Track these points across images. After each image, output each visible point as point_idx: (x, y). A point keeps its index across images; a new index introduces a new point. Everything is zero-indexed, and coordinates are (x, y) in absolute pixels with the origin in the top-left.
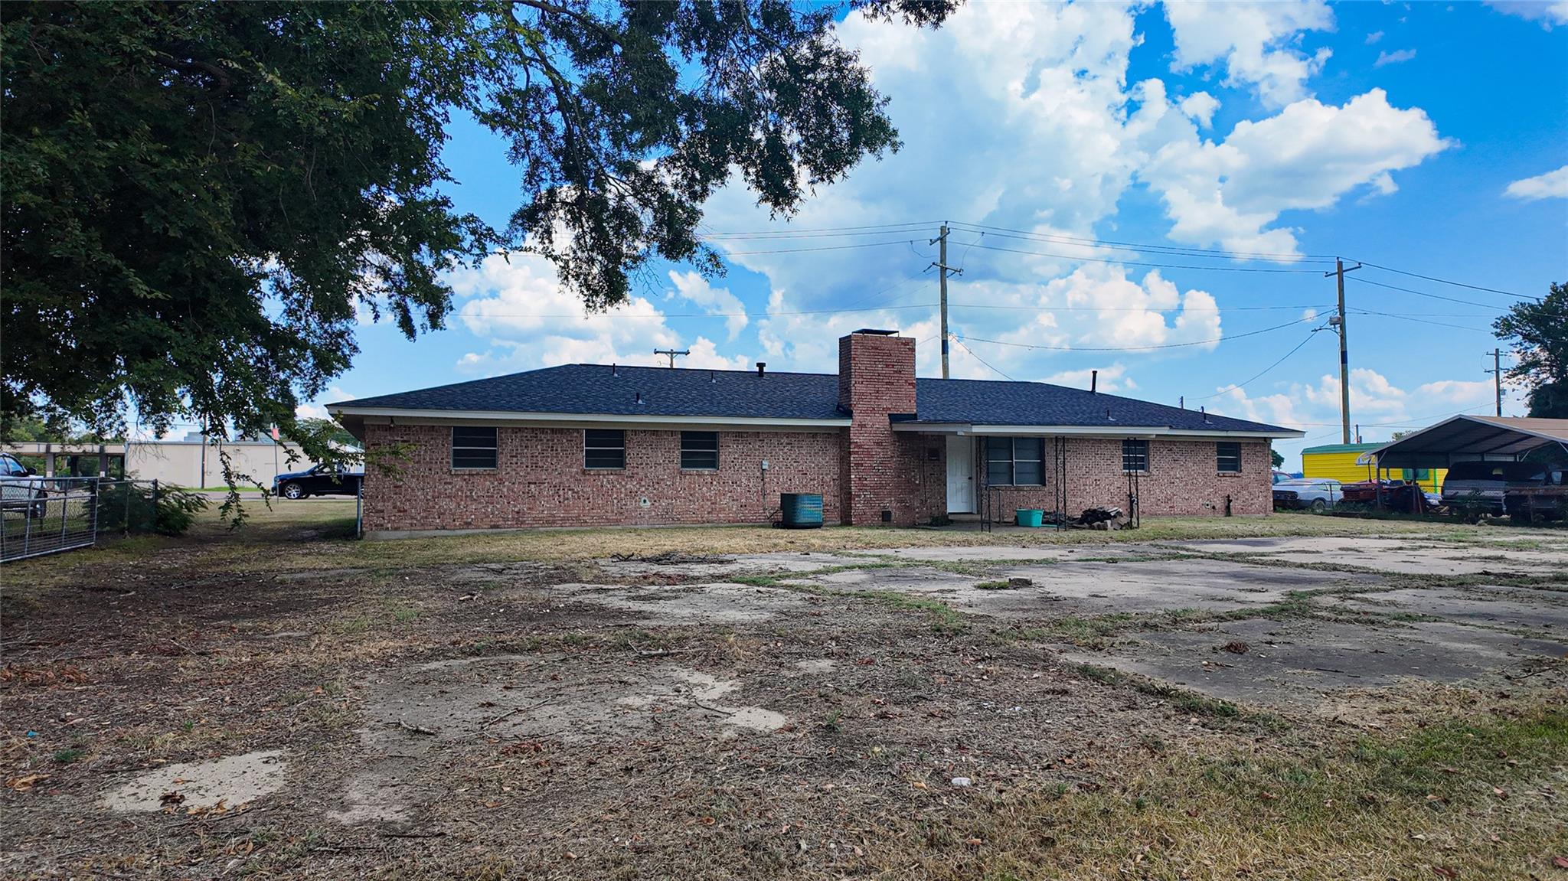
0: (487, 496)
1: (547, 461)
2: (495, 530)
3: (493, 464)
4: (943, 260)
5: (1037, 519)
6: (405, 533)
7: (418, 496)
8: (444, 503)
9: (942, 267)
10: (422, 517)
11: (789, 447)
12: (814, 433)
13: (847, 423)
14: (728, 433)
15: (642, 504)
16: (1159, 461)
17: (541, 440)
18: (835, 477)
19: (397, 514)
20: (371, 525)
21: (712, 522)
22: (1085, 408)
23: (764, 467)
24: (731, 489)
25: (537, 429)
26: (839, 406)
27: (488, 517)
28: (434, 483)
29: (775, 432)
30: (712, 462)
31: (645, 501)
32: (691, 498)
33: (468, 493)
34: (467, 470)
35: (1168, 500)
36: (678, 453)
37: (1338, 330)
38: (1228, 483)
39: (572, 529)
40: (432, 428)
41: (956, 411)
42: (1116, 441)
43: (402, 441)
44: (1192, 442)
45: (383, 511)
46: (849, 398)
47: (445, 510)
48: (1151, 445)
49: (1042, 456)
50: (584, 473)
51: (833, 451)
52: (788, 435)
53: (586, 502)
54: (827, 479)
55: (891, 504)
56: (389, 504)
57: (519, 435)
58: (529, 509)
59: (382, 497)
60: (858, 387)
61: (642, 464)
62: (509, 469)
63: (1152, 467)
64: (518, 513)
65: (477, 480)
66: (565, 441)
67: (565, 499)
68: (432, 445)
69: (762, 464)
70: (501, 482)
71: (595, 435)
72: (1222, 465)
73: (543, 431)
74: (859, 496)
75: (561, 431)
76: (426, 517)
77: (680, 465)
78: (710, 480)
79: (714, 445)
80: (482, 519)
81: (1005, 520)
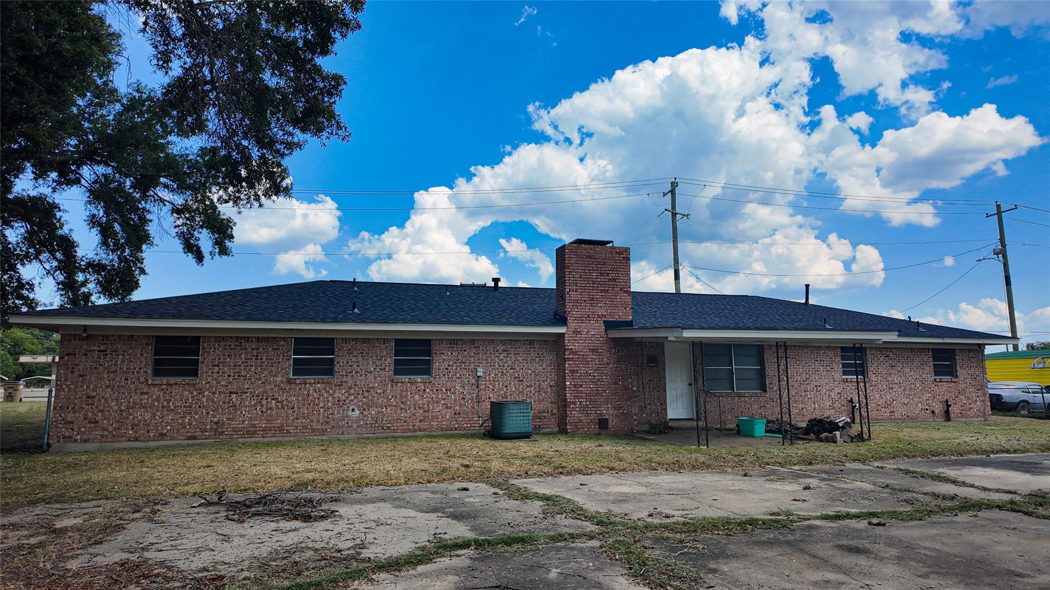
0: (185, 407)
1: (250, 370)
2: (190, 442)
3: (195, 373)
4: (673, 207)
5: (760, 429)
6: (94, 445)
7: (111, 407)
8: (139, 414)
9: (672, 212)
10: (115, 429)
11: (505, 354)
12: (530, 340)
13: (562, 330)
14: (443, 340)
15: (350, 413)
16: (876, 369)
17: (245, 349)
18: (552, 383)
19: (88, 426)
20: (58, 437)
21: (424, 430)
22: (801, 317)
23: (479, 374)
24: (445, 396)
25: (241, 338)
26: (556, 314)
27: (185, 428)
28: (129, 393)
29: (491, 339)
30: (426, 369)
31: (353, 410)
32: (402, 406)
33: (165, 403)
34: (165, 380)
35: (887, 405)
36: (390, 361)
37: (1001, 259)
38: (945, 389)
39: (274, 439)
40: (130, 337)
41: (675, 319)
42: (834, 348)
43: (98, 351)
44: (907, 349)
45: (72, 423)
46: (564, 305)
47: (140, 421)
48: (868, 351)
49: (762, 363)
50: (289, 381)
51: (550, 358)
52: (504, 342)
53: (290, 411)
54: (544, 385)
55: (608, 411)
56: (80, 416)
57: (222, 344)
58: (229, 419)
59: (73, 408)
60: (572, 295)
61: (351, 372)
62: (209, 379)
63: (870, 373)
64: (217, 423)
65: (175, 390)
66: (270, 349)
67: (268, 409)
68: (130, 355)
69: (477, 371)
70: (201, 391)
71: (304, 344)
72: (939, 370)
73: (247, 339)
74: (574, 403)
75: (267, 340)
76: (119, 429)
77: (392, 373)
78: (423, 388)
79: (429, 353)
80: (178, 431)
81: (727, 426)
